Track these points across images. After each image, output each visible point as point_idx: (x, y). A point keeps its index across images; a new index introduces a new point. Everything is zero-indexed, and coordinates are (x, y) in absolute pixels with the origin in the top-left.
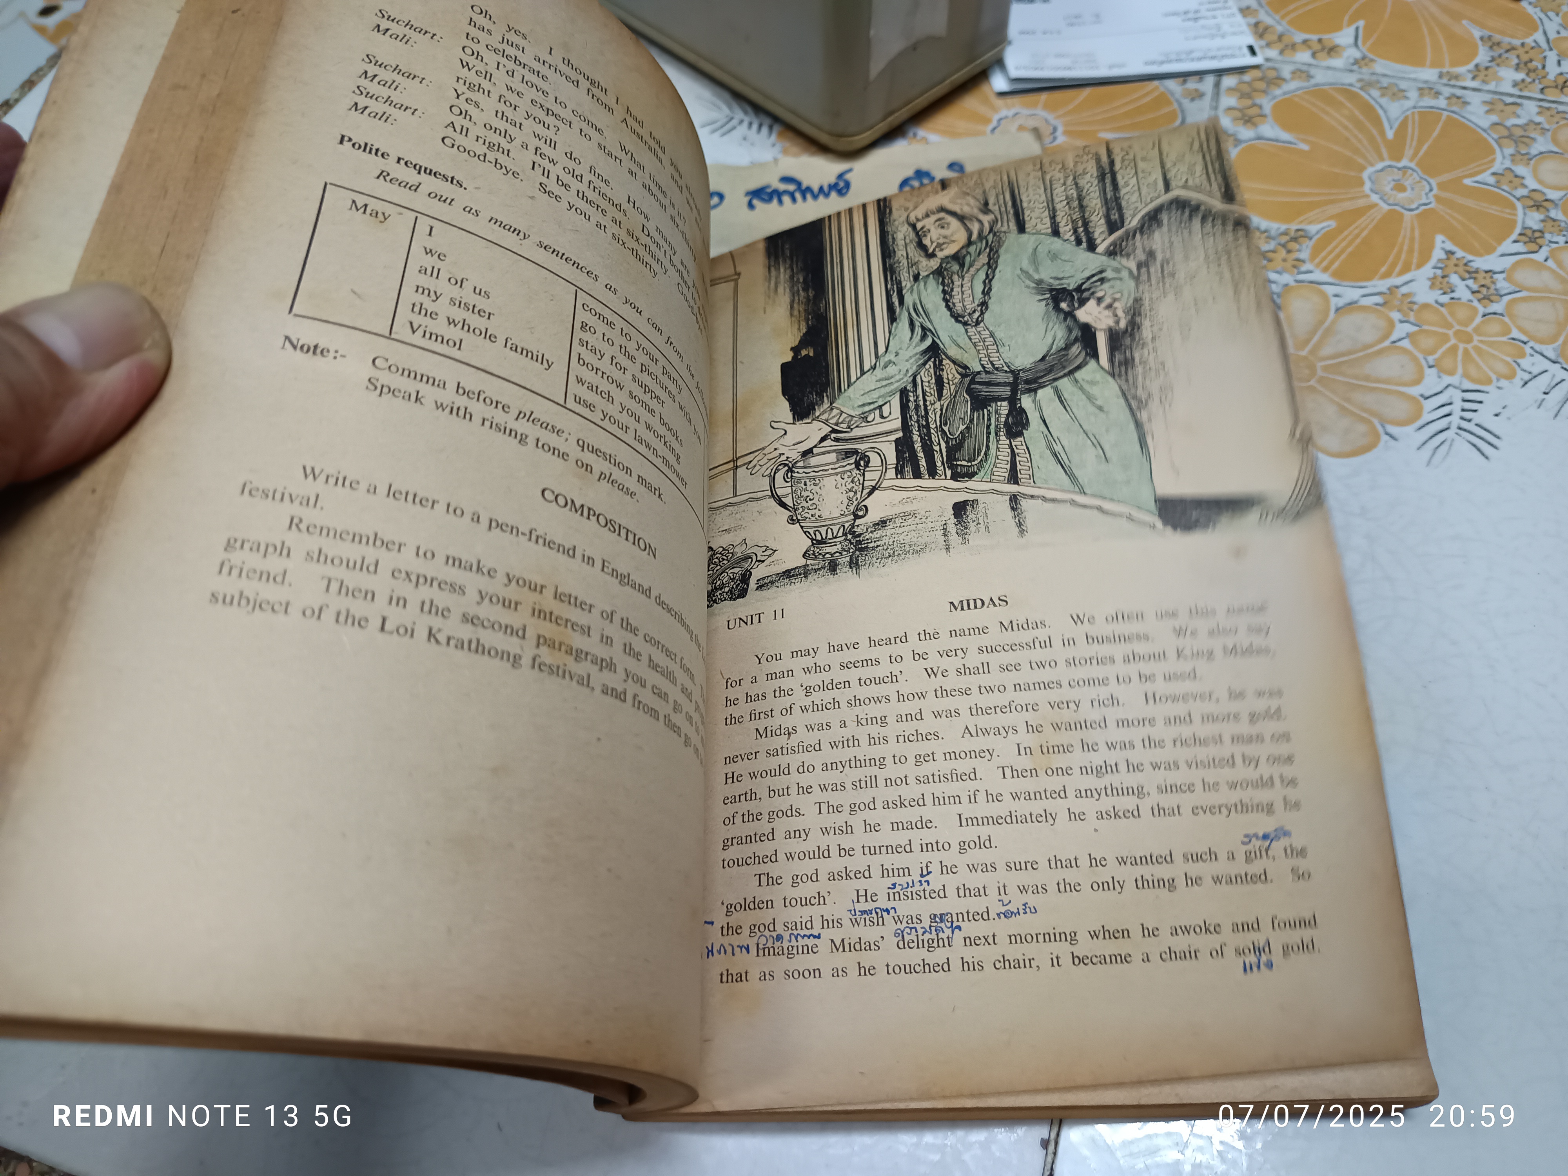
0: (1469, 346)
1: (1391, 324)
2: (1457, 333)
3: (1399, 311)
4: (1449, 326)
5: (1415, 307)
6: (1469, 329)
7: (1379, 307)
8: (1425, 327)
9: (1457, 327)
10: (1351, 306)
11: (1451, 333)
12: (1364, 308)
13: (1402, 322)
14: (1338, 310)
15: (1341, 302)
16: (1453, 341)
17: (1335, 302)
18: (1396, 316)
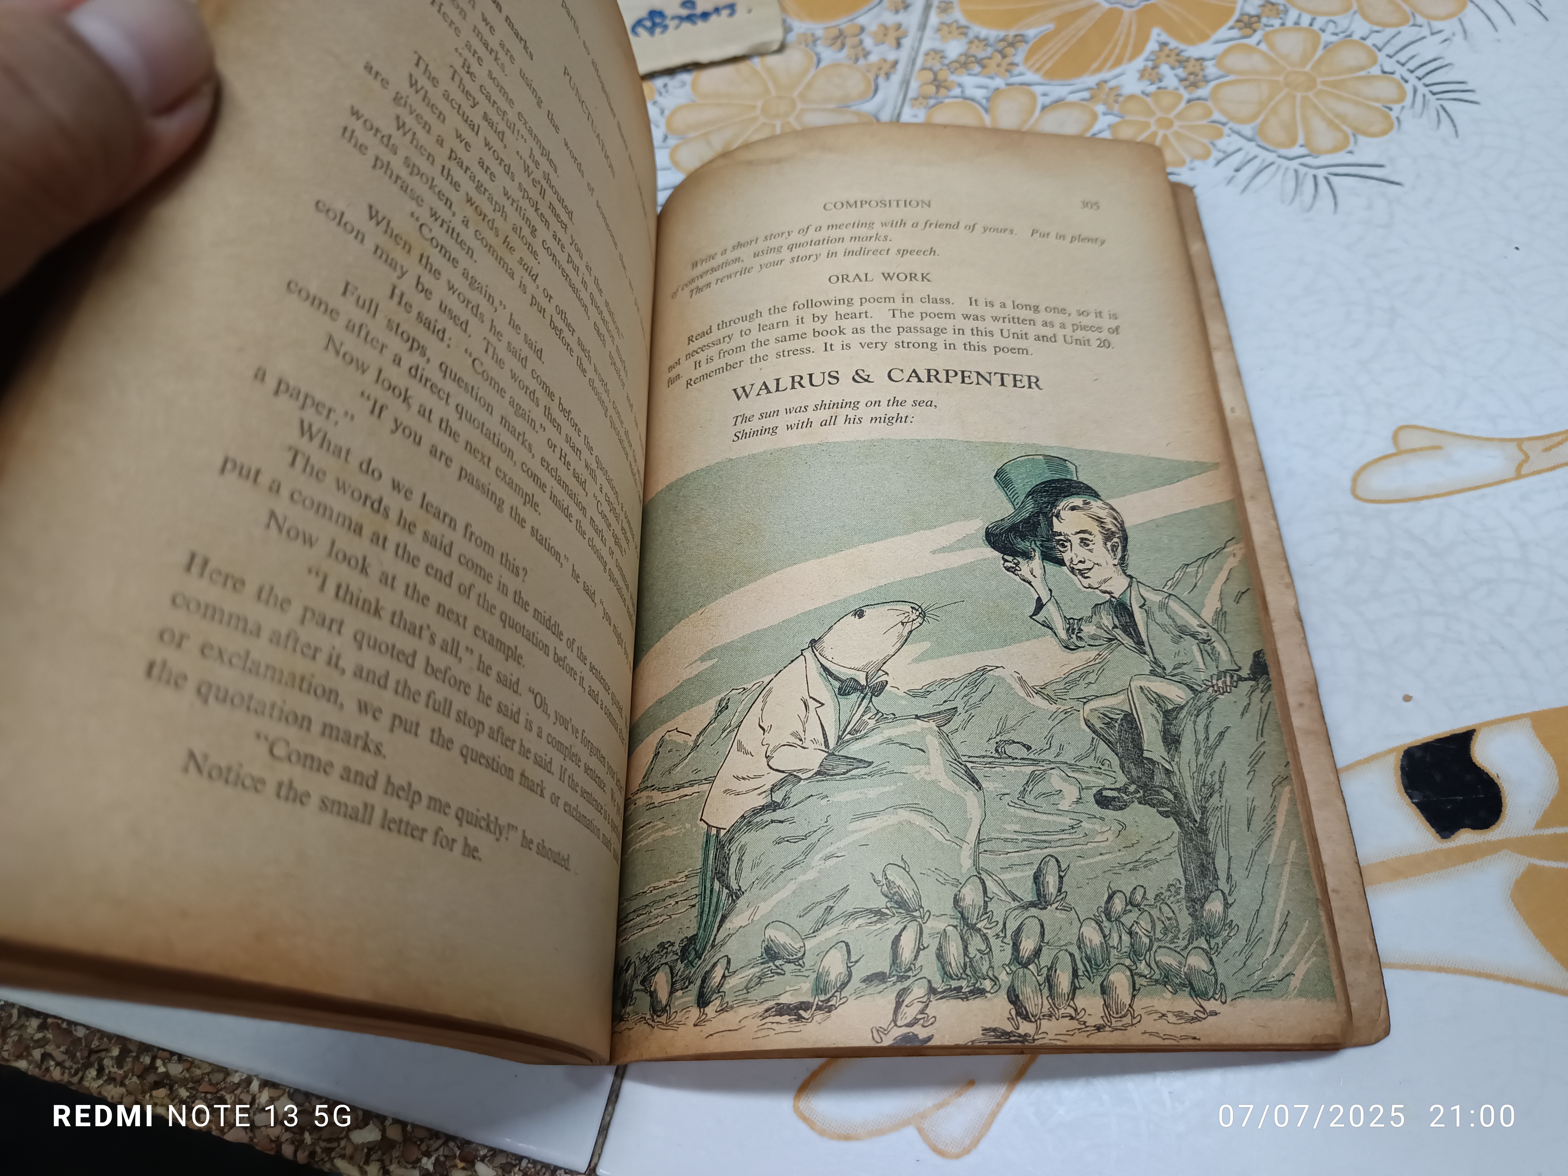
0: (1169, 132)
1: (1095, 117)
2: (1159, 121)
3: (1104, 104)
4: (1151, 113)
5: (1121, 99)
6: (1171, 115)
7: (1084, 103)
8: (1128, 118)
9: (1159, 114)
10: (1058, 102)
11: (1152, 121)
12: (1072, 104)
13: (1105, 114)
14: (1044, 108)
15: (1047, 100)
16: (1153, 128)
17: (1041, 101)
18: (1100, 108)
